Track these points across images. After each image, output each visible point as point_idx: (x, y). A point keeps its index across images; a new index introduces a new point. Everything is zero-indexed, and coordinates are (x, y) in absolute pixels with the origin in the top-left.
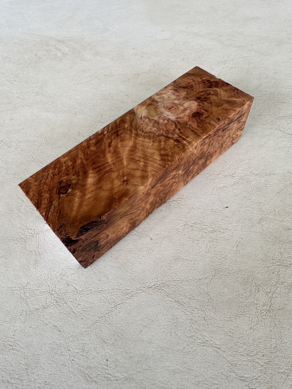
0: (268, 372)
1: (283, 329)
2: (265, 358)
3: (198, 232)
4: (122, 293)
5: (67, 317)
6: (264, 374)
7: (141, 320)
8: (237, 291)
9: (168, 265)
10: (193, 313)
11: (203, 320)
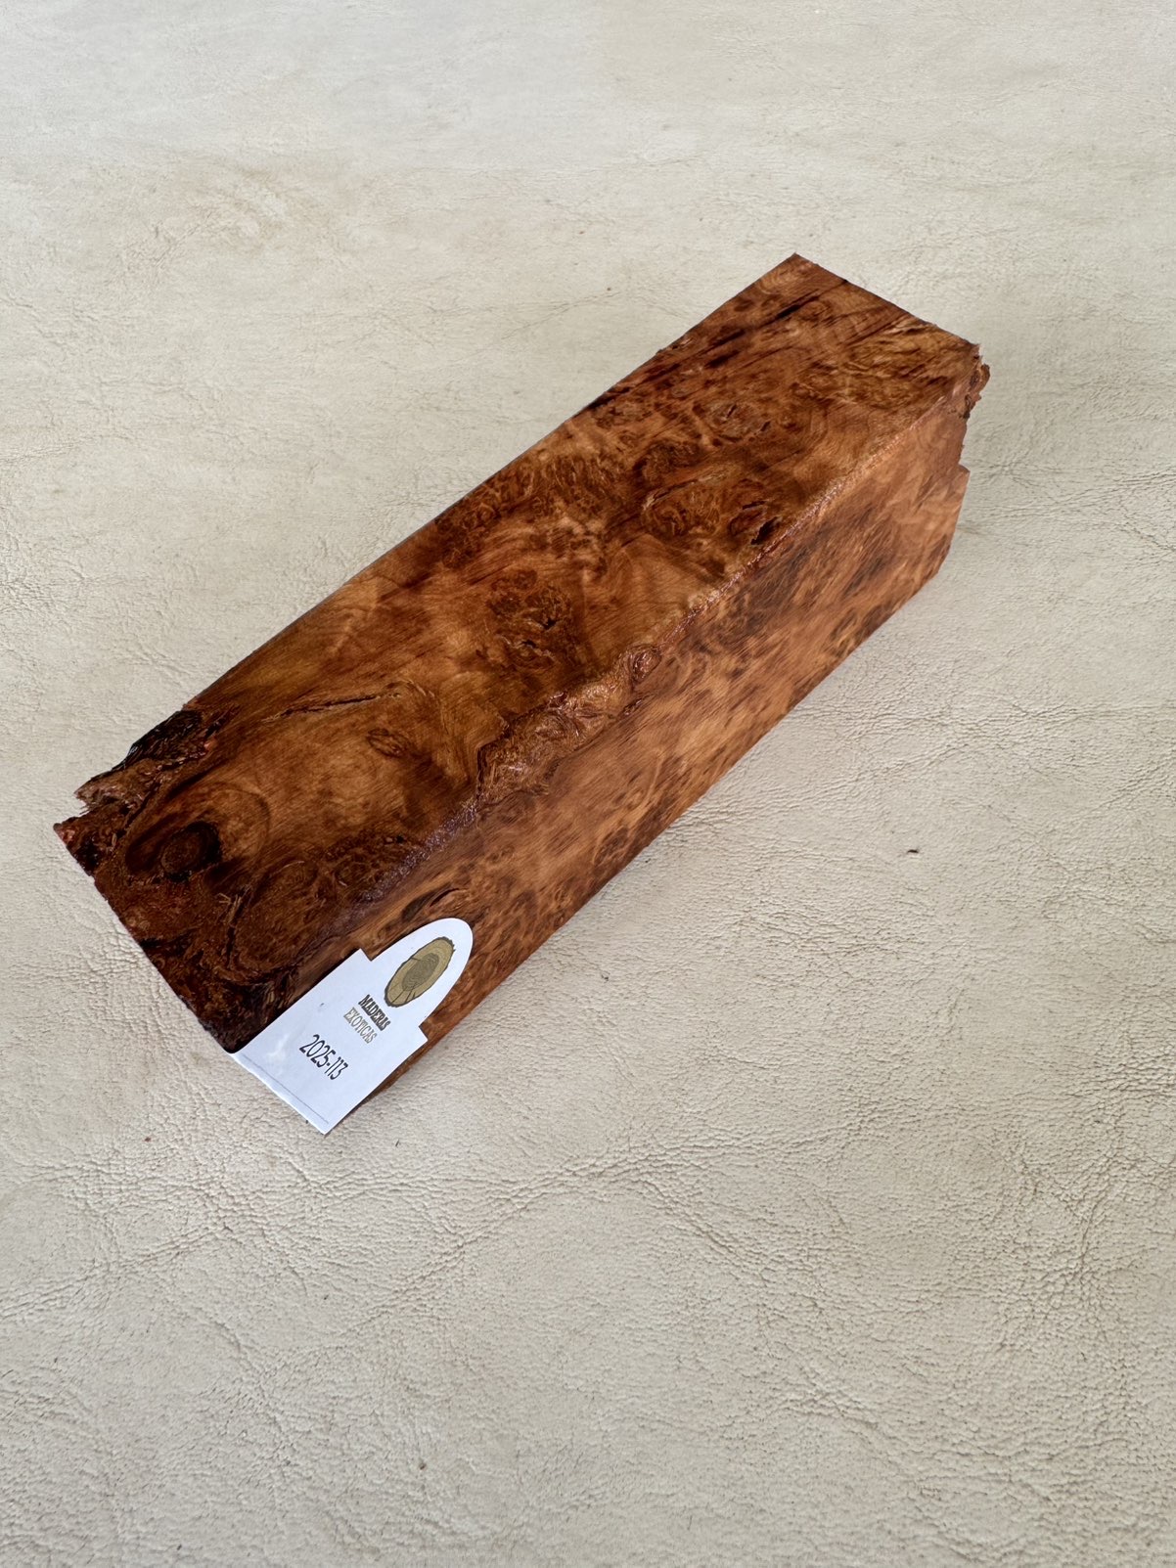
0: (1070, 1524)
1: (1134, 1349)
2: (1055, 1467)
3: (796, 950)
4: (488, 1196)
6: (1055, 1535)
7: (561, 1306)
8: (950, 1194)
9: (671, 1084)
10: (768, 1282)
11: (811, 1309)
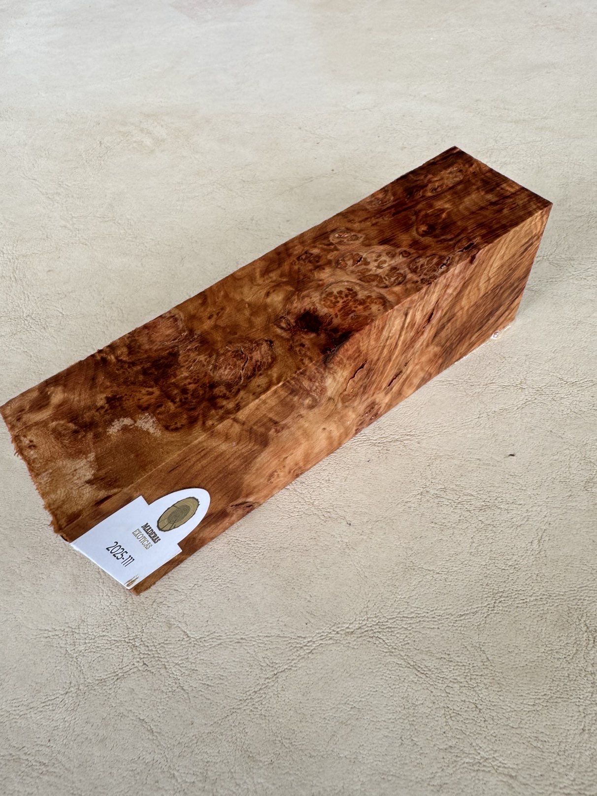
4: (290, 645)
5: (167, 699)
7: (334, 708)
8: (547, 643)
9: (388, 582)
10: (449, 693)
11: (474, 709)
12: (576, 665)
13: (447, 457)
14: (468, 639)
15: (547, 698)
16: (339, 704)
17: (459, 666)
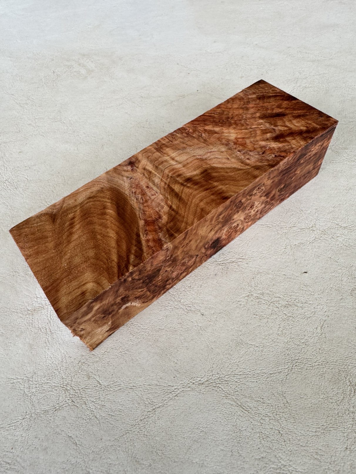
3: (267, 306)
4: (163, 391)
5: (86, 424)
7: (190, 431)
8: (325, 393)
9: (226, 352)
10: (263, 423)
11: (278, 434)
12: (343, 407)
13: (265, 273)
14: (275, 389)
15: (324, 428)
16: (194, 429)
17: (269, 406)
